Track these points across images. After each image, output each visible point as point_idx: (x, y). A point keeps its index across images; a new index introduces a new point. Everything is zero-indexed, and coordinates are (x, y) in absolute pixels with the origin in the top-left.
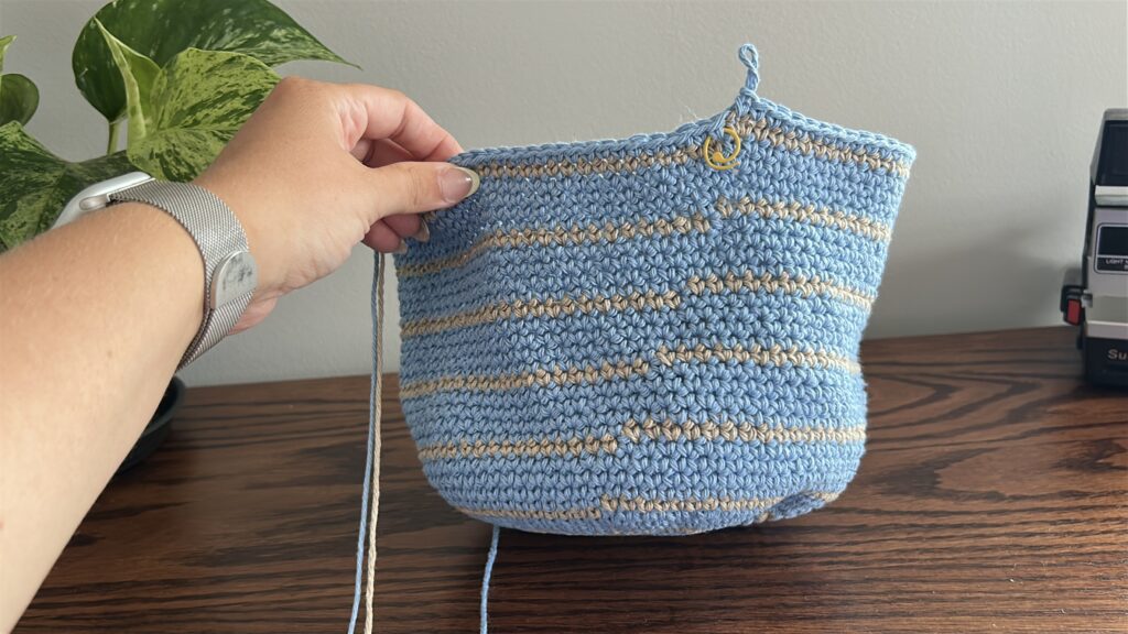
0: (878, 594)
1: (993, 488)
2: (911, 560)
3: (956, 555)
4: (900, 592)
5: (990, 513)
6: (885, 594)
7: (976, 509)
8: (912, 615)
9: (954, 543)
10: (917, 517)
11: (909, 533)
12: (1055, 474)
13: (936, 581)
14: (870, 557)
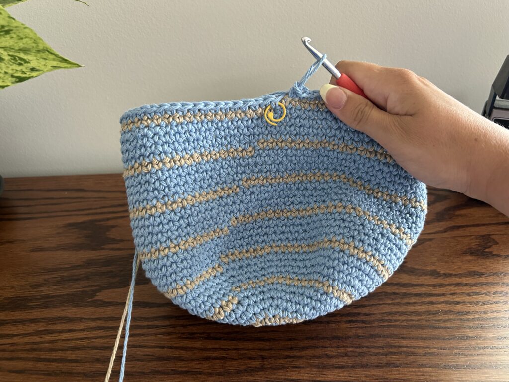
0: (378, 347)
1: (433, 268)
2: (396, 321)
3: (419, 318)
4: (391, 347)
5: (434, 286)
6: (382, 347)
7: (427, 282)
8: (398, 367)
9: (417, 308)
10: (396, 287)
11: (393, 300)
12: (464, 258)
13: (409, 338)
14: (373, 318)
